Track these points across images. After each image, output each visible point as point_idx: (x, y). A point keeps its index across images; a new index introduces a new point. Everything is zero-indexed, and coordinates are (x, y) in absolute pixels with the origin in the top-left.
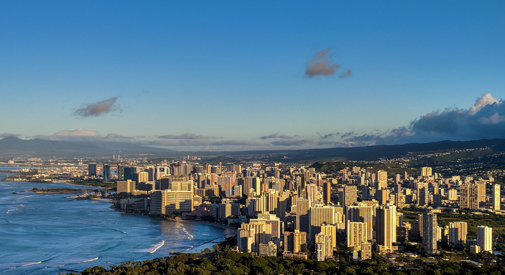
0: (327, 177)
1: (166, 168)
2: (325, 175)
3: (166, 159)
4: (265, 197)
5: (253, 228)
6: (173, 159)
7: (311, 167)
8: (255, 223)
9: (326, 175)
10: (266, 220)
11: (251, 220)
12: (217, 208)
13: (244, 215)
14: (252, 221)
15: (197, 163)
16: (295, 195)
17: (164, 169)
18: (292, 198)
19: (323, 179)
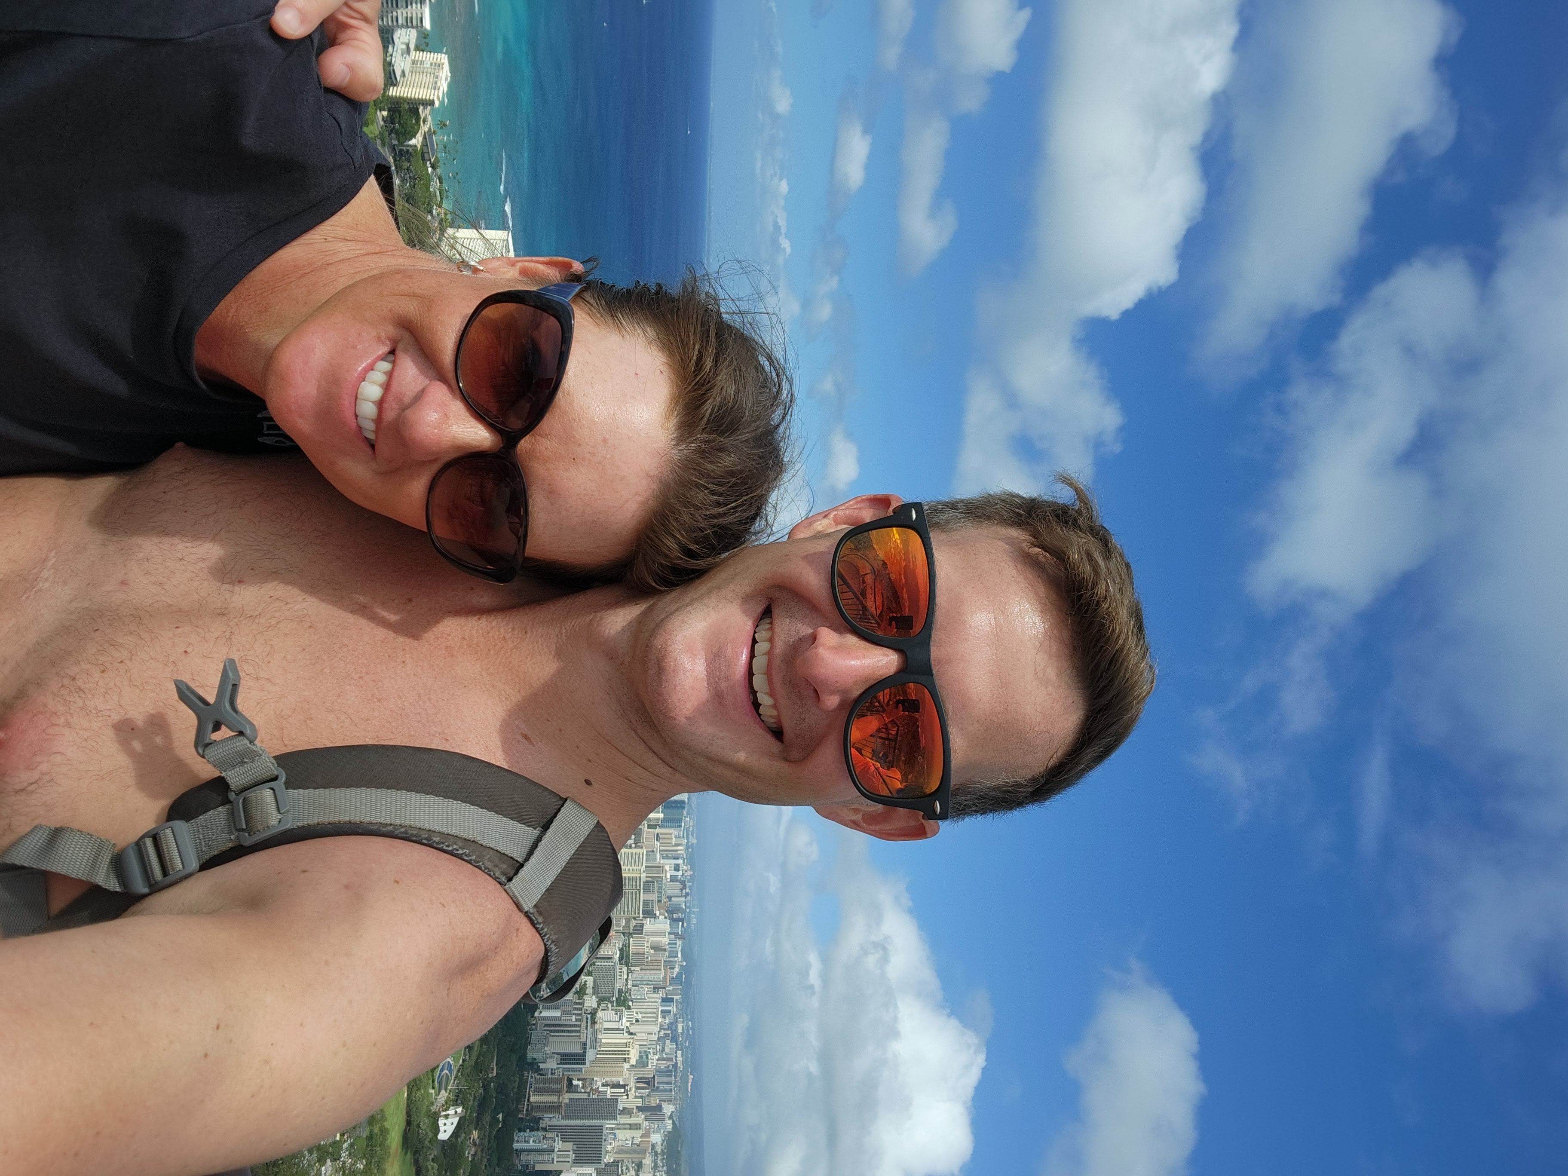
0: (656, 1154)
1: (680, 873)
2: (659, 1149)
3: (694, 874)
4: (625, 1041)
5: (577, 1020)
6: (693, 884)
7: (674, 1123)
8: (584, 1025)
9: (659, 1151)
10: (588, 1043)
11: (589, 1016)
12: (611, 958)
13: (599, 1005)
14: (587, 1018)
15: (685, 925)
16: (627, 1095)
17: (678, 870)
18: (622, 1090)
19: (653, 1146)
